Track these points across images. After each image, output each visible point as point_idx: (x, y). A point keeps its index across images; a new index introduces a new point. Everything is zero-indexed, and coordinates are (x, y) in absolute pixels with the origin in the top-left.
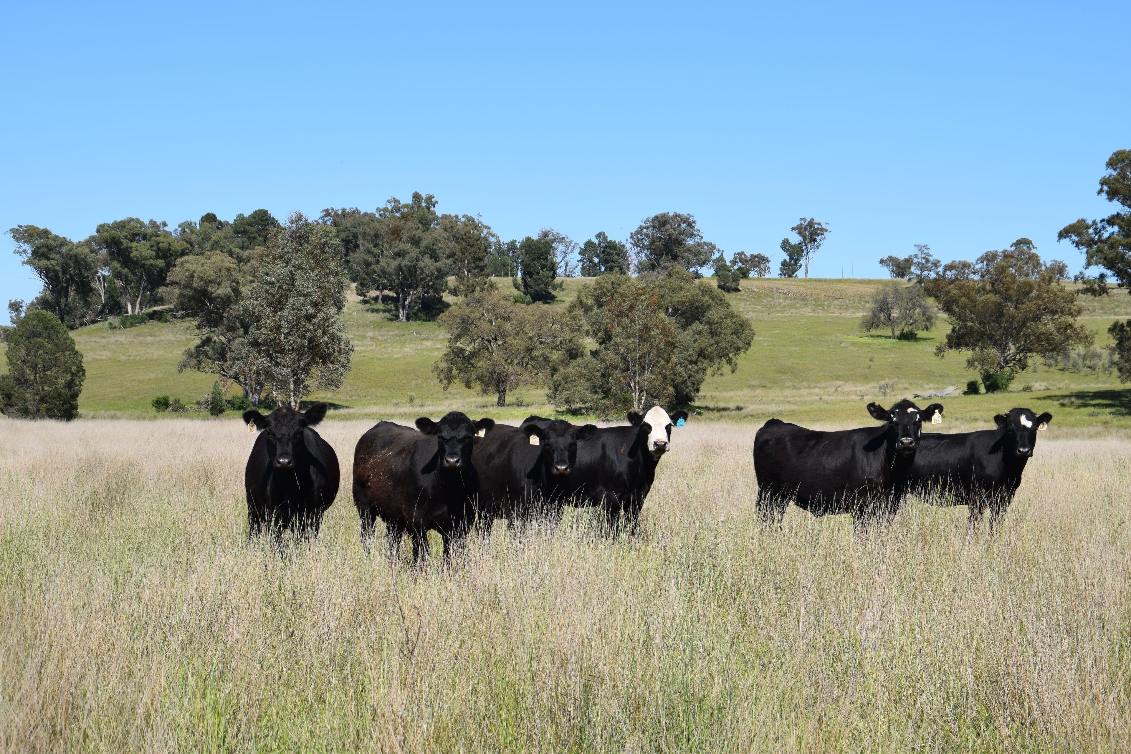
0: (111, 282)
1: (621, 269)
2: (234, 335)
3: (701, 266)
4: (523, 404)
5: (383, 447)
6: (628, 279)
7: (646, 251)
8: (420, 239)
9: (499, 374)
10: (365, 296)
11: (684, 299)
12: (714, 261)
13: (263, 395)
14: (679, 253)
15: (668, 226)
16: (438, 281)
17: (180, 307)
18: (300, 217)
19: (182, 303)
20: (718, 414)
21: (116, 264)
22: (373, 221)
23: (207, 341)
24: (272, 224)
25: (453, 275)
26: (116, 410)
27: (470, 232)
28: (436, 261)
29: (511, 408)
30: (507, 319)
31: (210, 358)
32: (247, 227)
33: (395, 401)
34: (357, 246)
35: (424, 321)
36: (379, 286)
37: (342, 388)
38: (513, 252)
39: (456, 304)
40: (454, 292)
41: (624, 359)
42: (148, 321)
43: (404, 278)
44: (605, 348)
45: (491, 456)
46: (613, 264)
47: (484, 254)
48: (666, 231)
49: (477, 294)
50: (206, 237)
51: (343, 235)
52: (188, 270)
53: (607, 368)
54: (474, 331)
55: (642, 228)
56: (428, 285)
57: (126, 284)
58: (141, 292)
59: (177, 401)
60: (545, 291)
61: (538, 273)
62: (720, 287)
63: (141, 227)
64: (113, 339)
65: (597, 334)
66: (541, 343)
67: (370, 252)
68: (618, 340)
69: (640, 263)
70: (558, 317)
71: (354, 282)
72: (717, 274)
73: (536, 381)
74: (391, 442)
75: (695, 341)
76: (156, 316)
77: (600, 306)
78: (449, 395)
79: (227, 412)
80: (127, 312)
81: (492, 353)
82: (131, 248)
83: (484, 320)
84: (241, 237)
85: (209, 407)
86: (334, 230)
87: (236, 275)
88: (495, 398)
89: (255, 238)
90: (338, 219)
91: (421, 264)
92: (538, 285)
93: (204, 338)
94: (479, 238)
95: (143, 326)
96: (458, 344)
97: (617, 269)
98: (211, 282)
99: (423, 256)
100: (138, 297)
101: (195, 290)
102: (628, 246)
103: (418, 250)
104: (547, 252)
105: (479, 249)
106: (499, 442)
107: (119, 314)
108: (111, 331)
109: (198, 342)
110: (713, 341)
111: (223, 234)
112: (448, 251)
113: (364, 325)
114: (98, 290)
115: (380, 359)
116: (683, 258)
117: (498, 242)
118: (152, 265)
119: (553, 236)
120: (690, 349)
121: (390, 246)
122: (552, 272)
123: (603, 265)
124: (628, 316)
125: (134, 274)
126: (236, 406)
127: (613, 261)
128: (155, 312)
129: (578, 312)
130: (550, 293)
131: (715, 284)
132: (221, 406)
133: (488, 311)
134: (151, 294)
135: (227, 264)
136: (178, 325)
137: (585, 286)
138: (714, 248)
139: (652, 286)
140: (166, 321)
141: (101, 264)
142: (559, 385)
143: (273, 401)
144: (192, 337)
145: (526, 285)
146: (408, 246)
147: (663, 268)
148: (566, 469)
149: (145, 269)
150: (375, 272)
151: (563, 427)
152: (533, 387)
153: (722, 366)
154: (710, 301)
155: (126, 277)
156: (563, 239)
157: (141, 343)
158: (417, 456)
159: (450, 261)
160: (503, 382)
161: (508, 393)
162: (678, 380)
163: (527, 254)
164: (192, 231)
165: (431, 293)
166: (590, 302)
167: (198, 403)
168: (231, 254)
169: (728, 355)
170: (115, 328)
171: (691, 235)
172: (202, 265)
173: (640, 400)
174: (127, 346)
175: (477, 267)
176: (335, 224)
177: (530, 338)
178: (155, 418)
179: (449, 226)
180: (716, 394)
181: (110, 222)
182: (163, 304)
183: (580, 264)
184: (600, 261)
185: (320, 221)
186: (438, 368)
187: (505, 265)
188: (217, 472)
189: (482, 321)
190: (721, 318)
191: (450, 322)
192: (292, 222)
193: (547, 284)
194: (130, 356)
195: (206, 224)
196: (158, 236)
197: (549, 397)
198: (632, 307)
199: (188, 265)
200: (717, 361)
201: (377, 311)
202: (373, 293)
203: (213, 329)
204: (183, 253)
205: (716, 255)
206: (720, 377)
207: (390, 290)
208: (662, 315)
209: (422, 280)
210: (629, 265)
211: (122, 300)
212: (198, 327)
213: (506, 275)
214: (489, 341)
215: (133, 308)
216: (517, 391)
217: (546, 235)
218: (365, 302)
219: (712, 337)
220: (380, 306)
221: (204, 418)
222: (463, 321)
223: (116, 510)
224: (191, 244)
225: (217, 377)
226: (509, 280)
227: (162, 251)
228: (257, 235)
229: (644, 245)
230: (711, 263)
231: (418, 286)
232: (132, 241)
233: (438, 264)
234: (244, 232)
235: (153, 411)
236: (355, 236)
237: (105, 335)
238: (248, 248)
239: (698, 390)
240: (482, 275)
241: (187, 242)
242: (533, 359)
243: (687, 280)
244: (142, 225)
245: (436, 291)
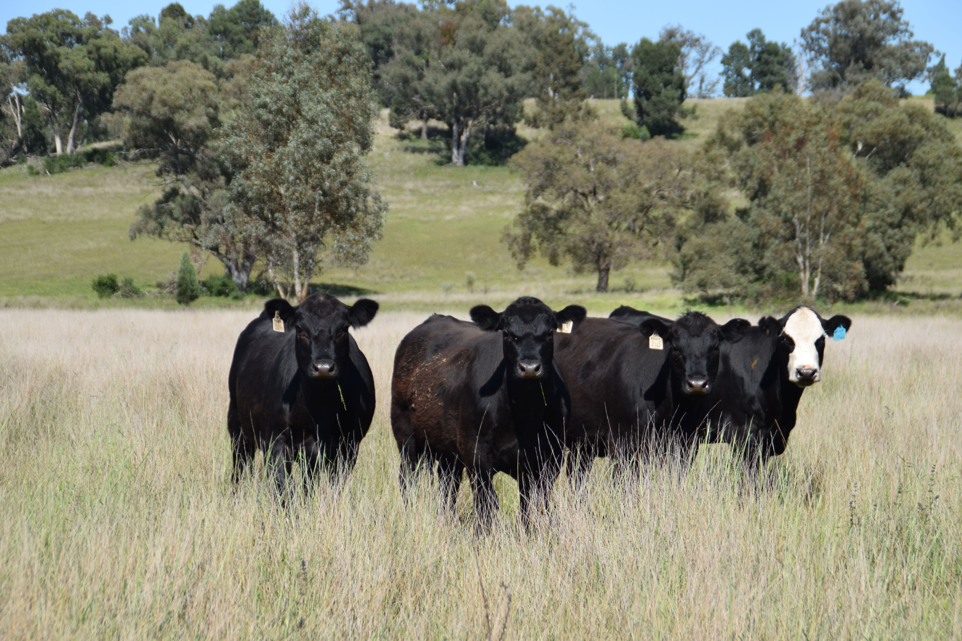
0: (31, 105)
1: (785, 85)
2: (211, 185)
3: (910, 79)
4: (636, 288)
5: (435, 352)
6: (796, 100)
7: (823, 57)
8: (483, 43)
9: (600, 245)
10: (402, 128)
11: (881, 130)
12: (929, 70)
13: (254, 275)
14: (875, 60)
15: (859, 18)
16: (510, 106)
17: (132, 143)
18: (306, 11)
19: (135, 139)
20: (932, 304)
21: (37, 79)
22: (414, 16)
23: (172, 194)
24: (266, 20)
25: (532, 96)
26: (40, 294)
27: (557, 32)
28: (507, 76)
29: (616, 295)
30: (612, 162)
31: (176, 220)
32: (230, 25)
33: (448, 283)
34: (390, 54)
35: (490, 164)
36: (422, 113)
37: (369, 266)
38: (622, 62)
39: (536, 140)
40: (534, 122)
41: (787, 221)
42: (86, 164)
43: (460, 101)
44: (759, 206)
45: (589, 366)
46: (773, 78)
47: (579, 65)
48: (856, 26)
49: (568, 125)
50: (170, 40)
51: (370, 38)
52: (144, 89)
53: (762, 235)
54: (561, 179)
55: (818, 22)
56: (495, 112)
57: (53, 108)
58: (75, 120)
59: (128, 282)
60: (669, 120)
61: (659, 93)
62: (939, 110)
63: (74, 24)
64: (34, 190)
65: (745, 184)
66: (662, 197)
67: (409, 63)
68: (780, 193)
69: (814, 76)
70: (689, 160)
71: (386, 106)
72: (934, 90)
73: (655, 255)
74: (447, 344)
75: (898, 193)
76: (97, 156)
77: (752, 142)
78: (525, 276)
79: (202, 299)
80: (55, 150)
81: (589, 214)
82: (58, 55)
83: (577, 164)
84: (221, 40)
85: (176, 291)
86: (357, 29)
87: (215, 98)
88: (593, 280)
89: (241, 41)
90: (363, 14)
91: (484, 80)
92: (659, 111)
93: (168, 189)
94: (571, 41)
95: (79, 171)
96: (540, 200)
97: (779, 86)
98: (180, 108)
99: (487, 69)
100: (70, 128)
101: (155, 119)
102: (796, 51)
103: (480, 60)
104: (673, 61)
105: (572, 57)
106: (601, 346)
107: (43, 153)
108: (31, 178)
109: (159, 195)
110: (925, 193)
111: (194, 35)
112: (524, 61)
113: (401, 172)
114: (12, 117)
115: (423, 222)
116: (881, 66)
117: (600, 46)
118: (90, 81)
119: (682, 36)
120: (890, 205)
121: (440, 54)
122: (679, 92)
123: (758, 79)
124: (795, 157)
125: (64, 93)
126: (214, 290)
127: (772, 73)
128: (96, 151)
129: (718, 151)
130: (676, 124)
131: (930, 105)
132: (192, 291)
133: (584, 150)
134: (90, 125)
135: (201, 83)
136: (130, 171)
137: (731, 112)
138: (931, 49)
139: (830, 111)
140: (112, 164)
141: (17, 79)
142: (690, 261)
143: (268, 283)
144: (150, 187)
145: (641, 112)
146: (466, 54)
147: (850, 83)
148: (704, 385)
149: (80, 88)
150: (416, 92)
151: (698, 323)
152: (650, 263)
153: (940, 231)
154: (923, 132)
155: (53, 99)
156: (697, 40)
157: (75, 197)
158: (477, 365)
159: (528, 76)
160: (606, 256)
161: (612, 272)
162: (870, 253)
163: (642, 63)
164: (149, 31)
165: (500, 124)
166: (737, 135)
167: (160, 286)
168: (206, 64)
169: (948, 214)
170: (38, 173)
171: (895, 31)
172: (165, 82)
173: (811, 283)
174: (55, 201)
175: (567, 84)
176: (359, 20)
177: (647, 192)
178: (95, 307)
179: (526, 23)
180: (931, 273)
181: (28, 15)
182: (107, 140)
183: (723, 80)
184: (752, 74)
185: (337, 17)
186: (508, 235)
187: (609, 81)
188: (189, 386)
189: (574, 165)
190: (939, 157)
191: (528, 168)
192: (294, 17)
193: (671, 110)
194: (59, 215)
195: (169, 19)
196: (98, 37)
197: (673, 278)
198: (800, 143)
199: (145, 82)
200: (931, 224)
201: (421, 151)
202: (414, 124)
203: (181, 177)
204: (136, 64)
205: (934, 61)
206: (934, 248)
207: (439, 119)
208: (847, 154)
209: (486, 104)
210: (796, 79)
211: (48, 132)
212: (159, 174)
213: (611, 96)
214: (583, 194)
215: (64, 143)
216: (626, 270)
217: (671, 34)
218: (402, 137)
219: (924, 187)
220: (424, 143)
221: (168, 308)
222: (547, 165)
223: (42, 443)
224: (148, 50)
225: (186, 248)
226: (615, 104)
227: (105, 61)
228: (243, 37)
229: (820, 47)
230: (926, 73)
231: (479, 114)
232: (60, 45)
233: (509, 81)
234: (225, 33)
235: (94, 296)
236: (388, 39)
237: (23, 184)
238: (230, 56)
239: (901, 268)
240: (576, 97)
241: (141, 46)
242: (650, 222)
243: (887, 102)
244: (75, 19)
245: (507, 120)
